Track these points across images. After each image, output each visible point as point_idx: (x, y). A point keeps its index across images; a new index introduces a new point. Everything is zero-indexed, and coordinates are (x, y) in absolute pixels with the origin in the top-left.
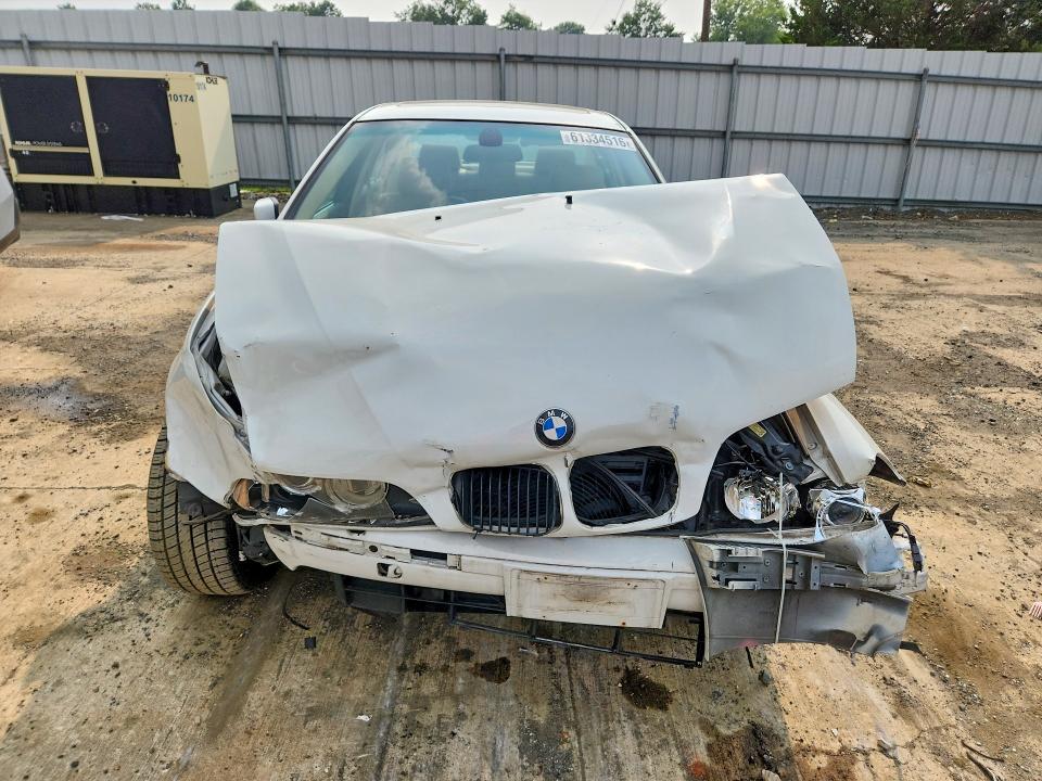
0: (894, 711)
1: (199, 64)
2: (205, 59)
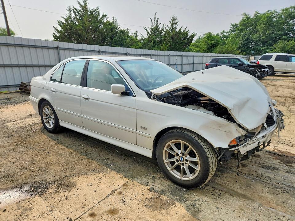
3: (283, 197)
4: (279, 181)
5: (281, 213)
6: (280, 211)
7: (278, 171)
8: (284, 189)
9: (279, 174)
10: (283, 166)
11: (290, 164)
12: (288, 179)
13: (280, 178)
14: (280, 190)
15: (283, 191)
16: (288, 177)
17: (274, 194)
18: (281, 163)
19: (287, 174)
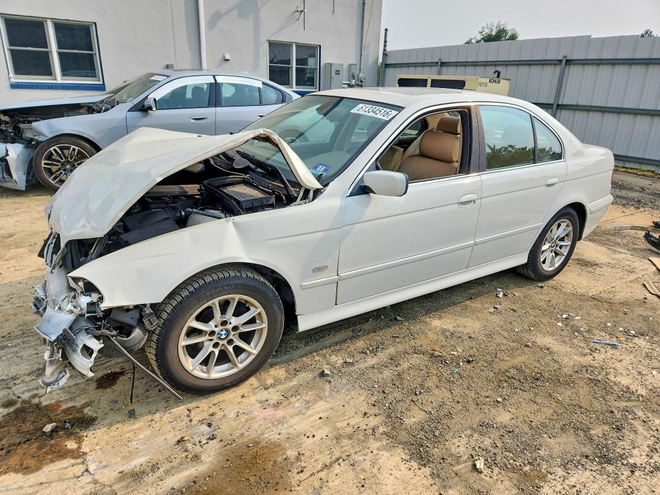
0: (126, 472)
1: (496, 72)
2: (498, 68)
3: (10, 327)
4: (25, 348)
5: (6, 307)
6: (9, 309)
7: (35, 369)
8: (10, 338)
9: (28, 363)
10: (29, 391)
11: (12, 409)
12: (7, 362)
13: (25, 354)
14: (16, 334)
15: (11, 334)
16: (10, 366)
17: (25, 324)
18: (36, 401)
19: (13, 371)
